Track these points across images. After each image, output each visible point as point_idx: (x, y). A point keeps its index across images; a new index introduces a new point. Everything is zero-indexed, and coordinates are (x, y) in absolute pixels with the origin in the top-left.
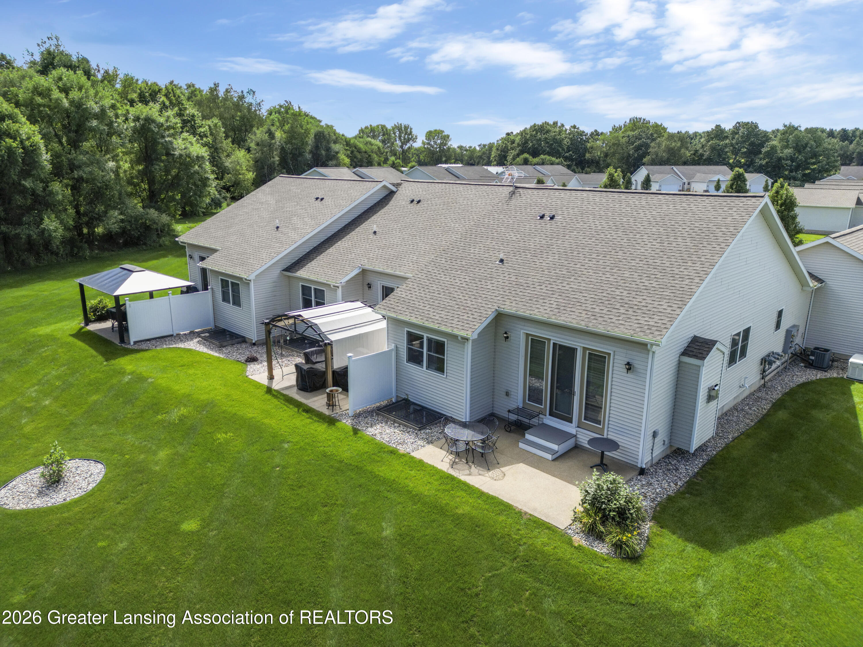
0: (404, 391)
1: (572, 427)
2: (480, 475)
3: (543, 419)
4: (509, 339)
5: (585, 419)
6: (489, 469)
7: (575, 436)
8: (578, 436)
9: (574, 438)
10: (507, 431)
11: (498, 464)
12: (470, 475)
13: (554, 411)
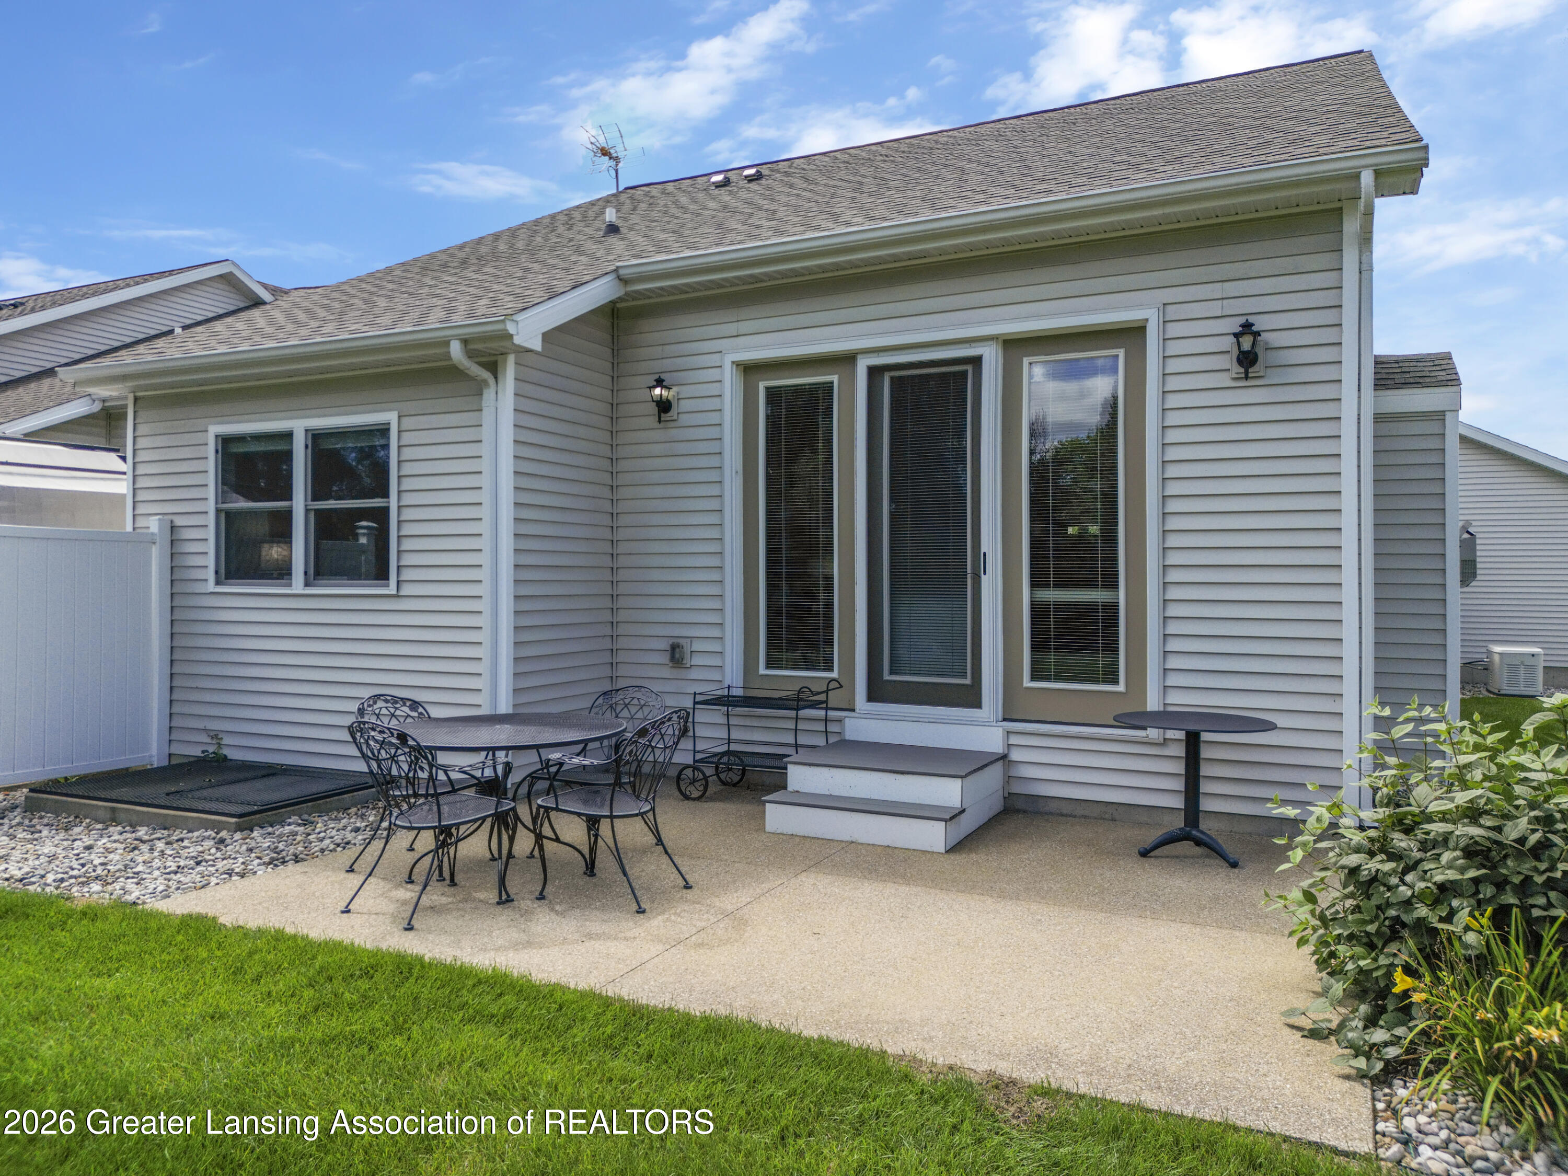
0: (200, 724)
1: (983, 724)
2: (590, 936)
3: (840, 721)
4: (673, 413)
5: (1034, 678)
6: (641, 911)
7: (1004, 757)
8: (1015, 755)
9: (998, 768)
10: (687, 798)
11: (688, 887)
12: (529, 944)
13: (887, 677)
